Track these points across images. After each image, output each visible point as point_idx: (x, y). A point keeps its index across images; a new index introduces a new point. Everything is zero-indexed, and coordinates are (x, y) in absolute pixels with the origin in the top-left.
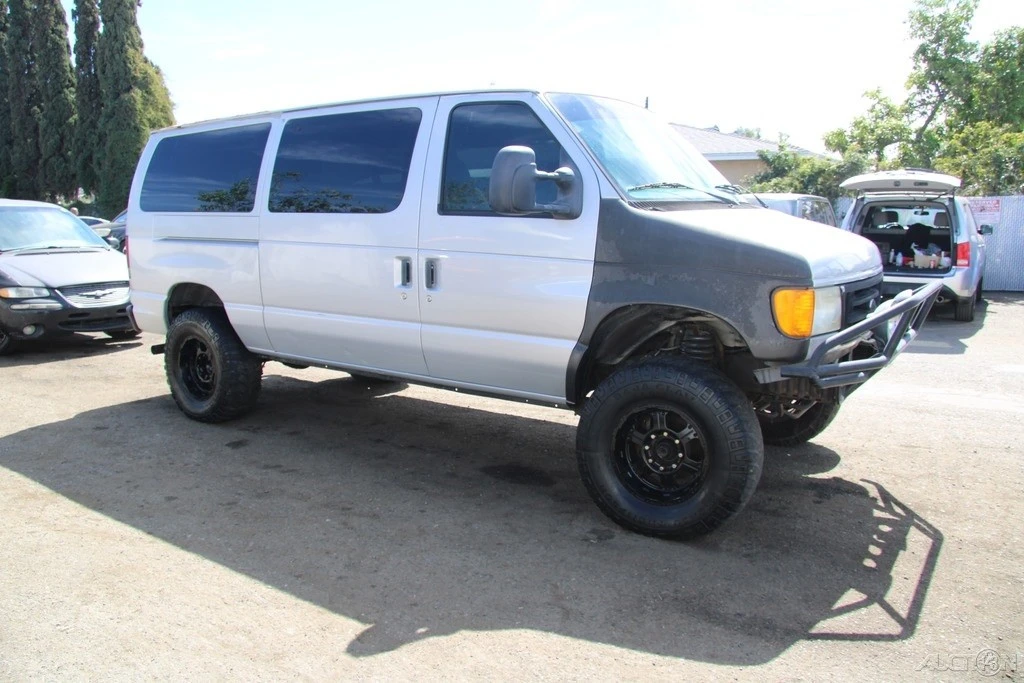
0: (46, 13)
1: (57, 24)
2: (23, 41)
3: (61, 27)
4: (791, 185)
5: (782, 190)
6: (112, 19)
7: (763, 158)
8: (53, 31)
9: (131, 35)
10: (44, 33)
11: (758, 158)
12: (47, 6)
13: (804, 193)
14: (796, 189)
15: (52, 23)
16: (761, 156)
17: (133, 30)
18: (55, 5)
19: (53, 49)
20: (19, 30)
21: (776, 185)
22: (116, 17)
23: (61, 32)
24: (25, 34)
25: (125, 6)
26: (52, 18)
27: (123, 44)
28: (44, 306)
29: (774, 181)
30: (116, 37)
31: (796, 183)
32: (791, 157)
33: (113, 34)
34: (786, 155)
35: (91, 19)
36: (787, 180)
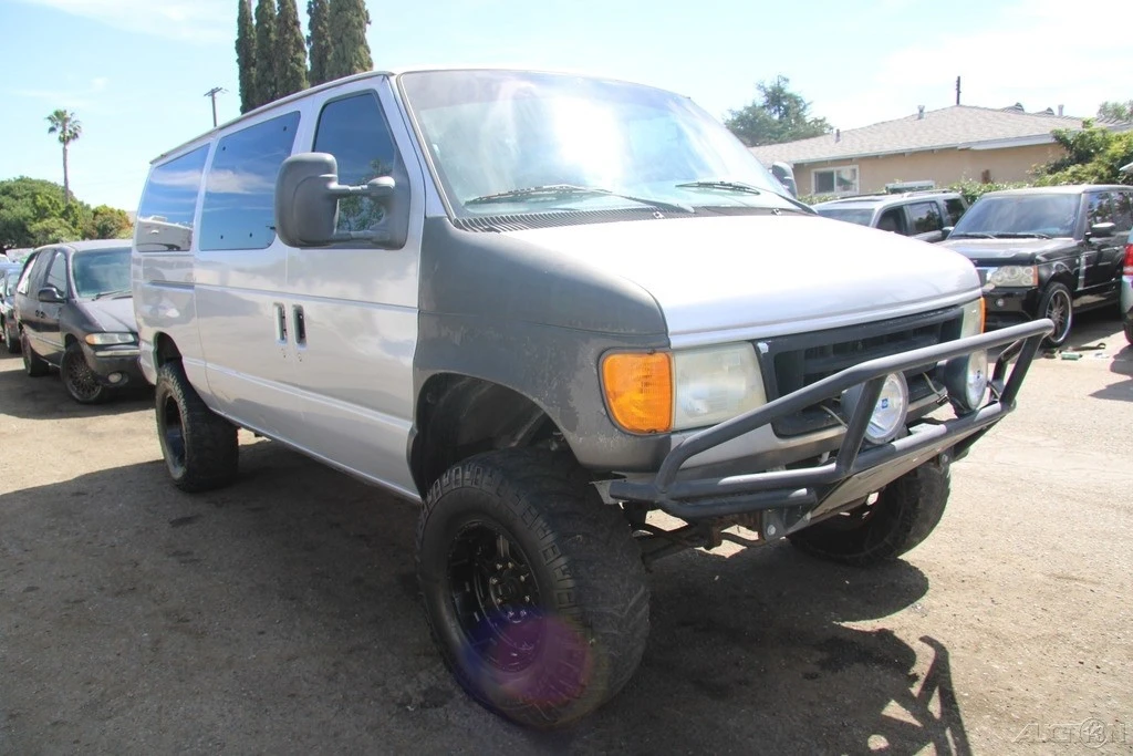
0: (286, 42)
1: (296, 52)
2: (268, 74)
3: (300, 55)
4: (1094, 173)
5: (1081, 181)
6: (341, 40)
7: (1061, 140)
8: (292, 60)
9: (360, 55)
10: (284, 64)
11: (1053, 140)
12: (287, 36)
13: (1114, 183)
14: (1101, 177)
15: (292, 52)
16: (1057, 138)
17: (361, 49)
18: (295, 35)
19: (292, 78)
20: (265, 63)
21: (1074, 174)
22: (345, 38)
23: (300, 60)
24: (270, 67)
25: (354, 26)
26: (292, 47)
27: (351, 65)
28: (127, 352)
29: (1072, 169)
30: (344, 58)
31: (1103, 170)
32: (1099, 135)
33: (341, 56)
34: (1092, 134)
35: (323, 43)
36: (1090, 167)
